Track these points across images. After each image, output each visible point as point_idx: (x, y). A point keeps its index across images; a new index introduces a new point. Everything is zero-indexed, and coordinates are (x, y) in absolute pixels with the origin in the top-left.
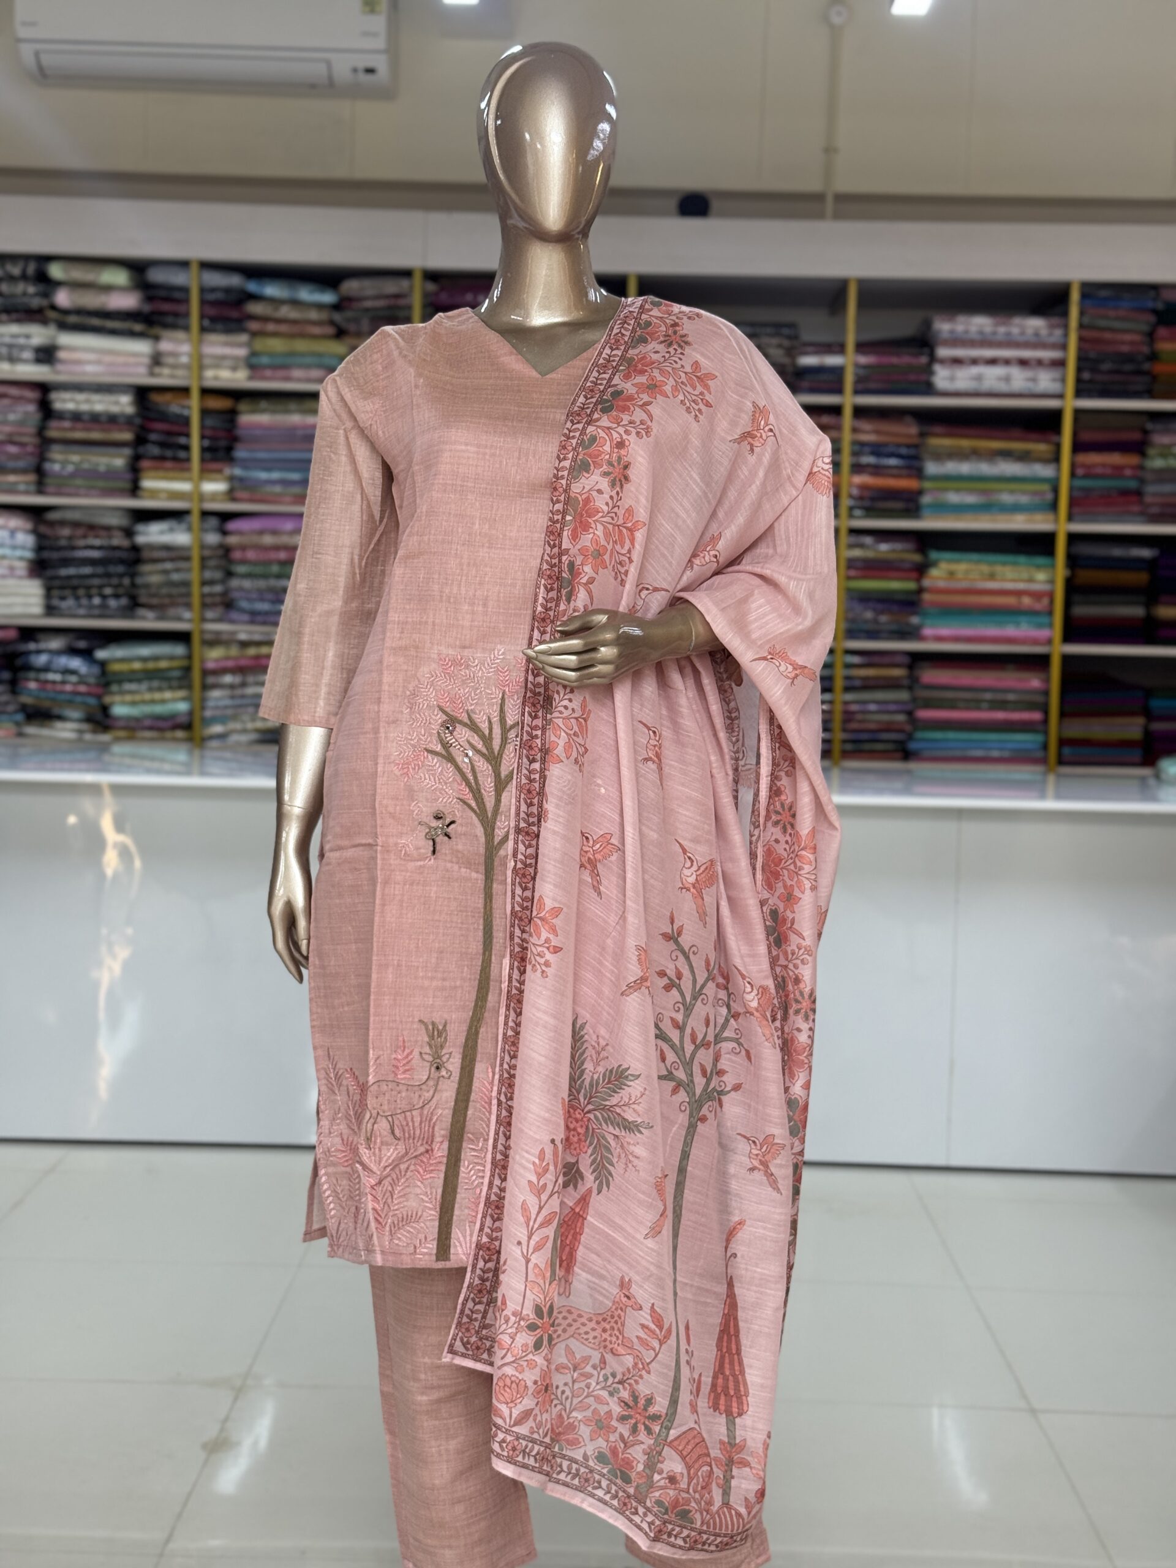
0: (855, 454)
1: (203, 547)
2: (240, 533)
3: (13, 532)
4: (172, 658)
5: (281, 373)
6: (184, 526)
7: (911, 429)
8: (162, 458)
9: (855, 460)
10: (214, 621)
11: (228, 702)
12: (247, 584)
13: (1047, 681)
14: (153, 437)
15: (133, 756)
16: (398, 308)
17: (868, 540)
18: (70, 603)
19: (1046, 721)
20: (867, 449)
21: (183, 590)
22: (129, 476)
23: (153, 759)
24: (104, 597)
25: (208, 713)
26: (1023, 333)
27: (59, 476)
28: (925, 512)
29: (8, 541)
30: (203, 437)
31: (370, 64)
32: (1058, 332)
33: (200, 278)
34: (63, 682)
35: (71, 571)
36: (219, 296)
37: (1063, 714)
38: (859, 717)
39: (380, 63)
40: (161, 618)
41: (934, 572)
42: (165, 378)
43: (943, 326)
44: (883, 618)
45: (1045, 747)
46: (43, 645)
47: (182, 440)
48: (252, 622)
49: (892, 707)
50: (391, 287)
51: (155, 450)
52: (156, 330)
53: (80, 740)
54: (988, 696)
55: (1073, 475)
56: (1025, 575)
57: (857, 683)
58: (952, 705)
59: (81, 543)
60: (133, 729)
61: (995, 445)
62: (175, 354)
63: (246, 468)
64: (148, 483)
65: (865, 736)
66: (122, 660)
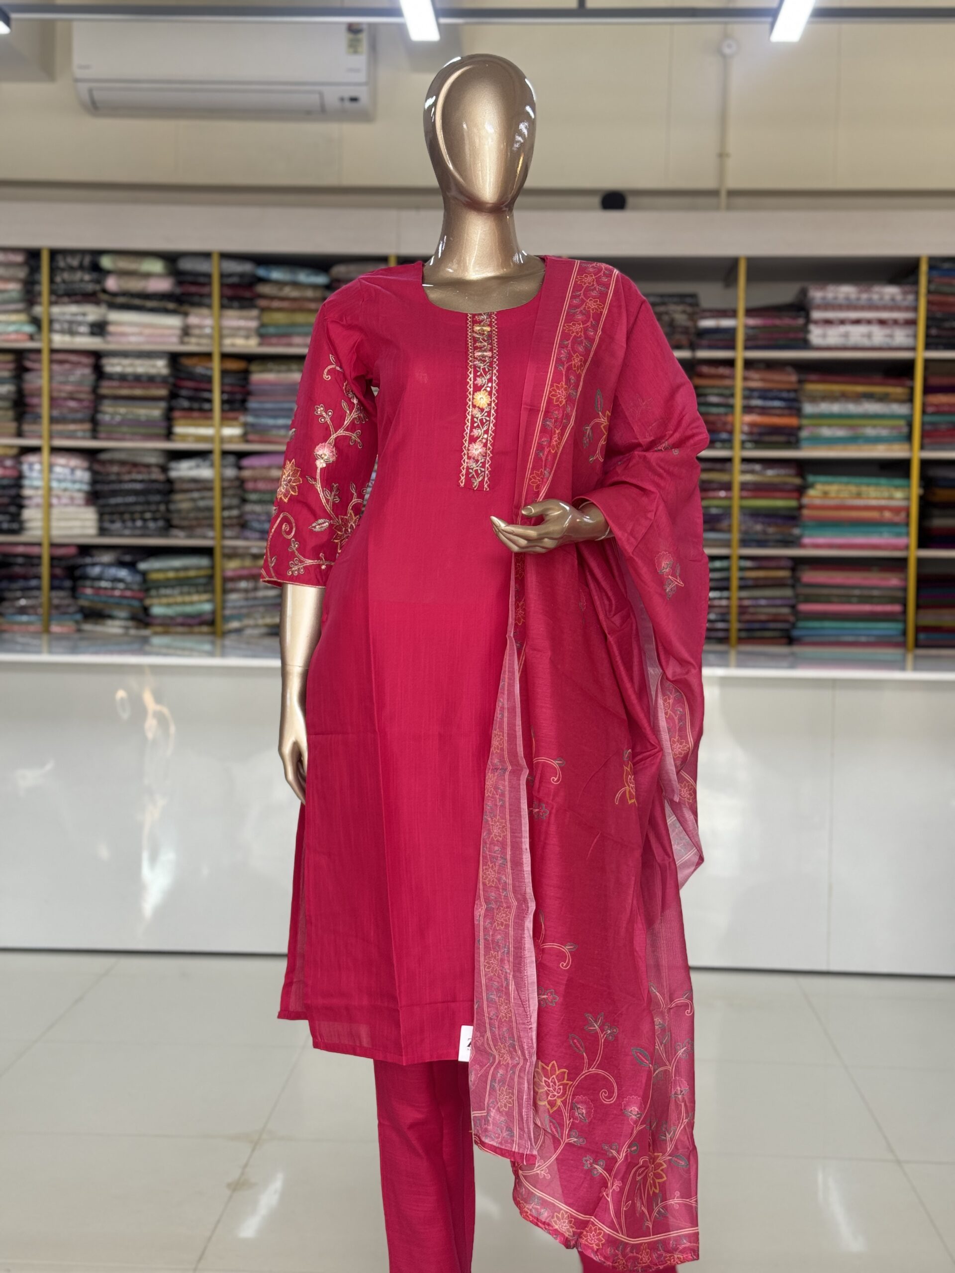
0: (746, 398)
2: (252, 468)
3: (73, 470)
4: (198, 568)
5: (284, 340)
6: (208, 463)
7: (791, 377)
8: (191, 409)
9: (746, 402)
10: (231, 538)
11: (242, 603)
12: (258, 508)
13: (906, 579)
14: (184, 392)
15: (168, 647)
17: (757, 467)
18: (118, 525)
19: (904, 612)
20: (756, 394)
21: (207, 514)
22: (164, 424)
23: (184, 649)
24: (145, 520)
25: (228, 612)
26: (881, 299)
27: (109, 424)
28: (804, 444)
29: (69, 477)
30: (223, 392)
31: (354, 94)
32: (911, 297)
33: (220, 265)
34: (113, 589)
35: (119, 500)
36: (235, 280)
37: (918, 607)
38: (751, 610)
39: (363, 93)
40: (190, 537)
41: (812, 492)
42: (192, 346)
43: (817, 294)
44: (771, 530)
45: (904, 633)
46: (97, 559)
47: (206, 395)
49: (779, 602)
51: (186, 404)
52: (185, 308)
53: (126, 634)
54: (857, 592)
55: (924, 412)
56: (886, 494)
57: (750, 583)
58: (827, 600)
59: (127, 477)
60: (169, 625)
61: (860, 389)
62: (200, 327)
63: (256, 416)
64: (179, 430)
65: (757, 626)
66: (159, 570)
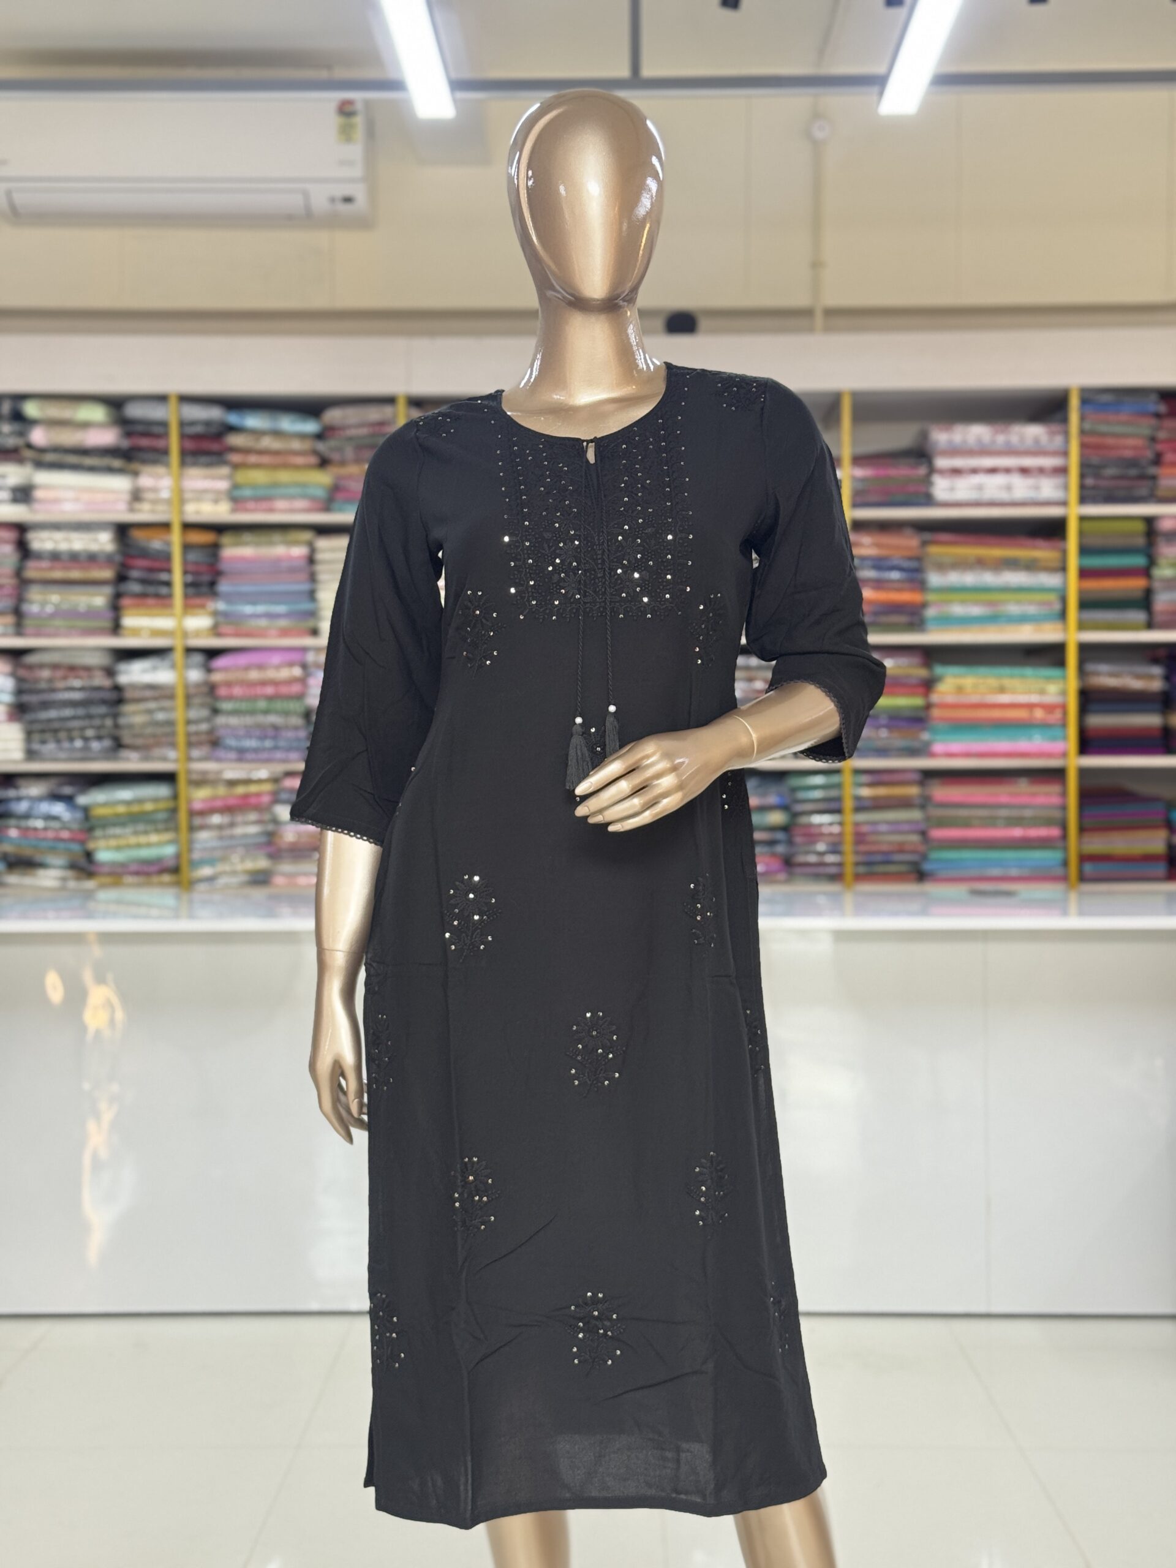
1: (186, 686)
2: (225, 669)
4: (155, 800)
5: (264, 505)
6: (167, 663)
7: (910, 542)
8: (144, 596)
10: (200, 760)
11: (215, 844)
12: (233, 721)
13: (1064, 794)
15: (119, 902)
18: (51, 747)
19: (1064, 836)
20: (868, 563)
21: (167, 729)
22: (110, 615)
23: (138, 904)
24: (86, 739)
25: (196, 855)
26: (1022, 441)
27: (38, 617)
28: (931, 625)
30: (185, 572)
31: (347, 193)
32: (1058, 440)
33: (179, 412)
34: (45, 829)
35: (53, 714)
36: (199, 429)
37: (1082, 830)
38: (871, 838)
39: (359, 192)
40: (146, 759)
41: (942, 687)
42: (144, 514)
43: (941, 437)
45: (1065, 863)
46: (23, 792)
47: (164, 576)
48: (240, 760)
49: (906, 827)
50: (374, 414)
51: (136, 588)
52: (135, 466)
53: (63, 888)
54: (1003, 813)
56: (1035, 688)
57: (867, 804)
58: (966, 823)
59: (60, 684)
60: (117, 874)
61: (998, 553)
62: (155, 490)
63: (230, 602)
64: (129, 621)
65: (878, 858)
66: (106, 804)
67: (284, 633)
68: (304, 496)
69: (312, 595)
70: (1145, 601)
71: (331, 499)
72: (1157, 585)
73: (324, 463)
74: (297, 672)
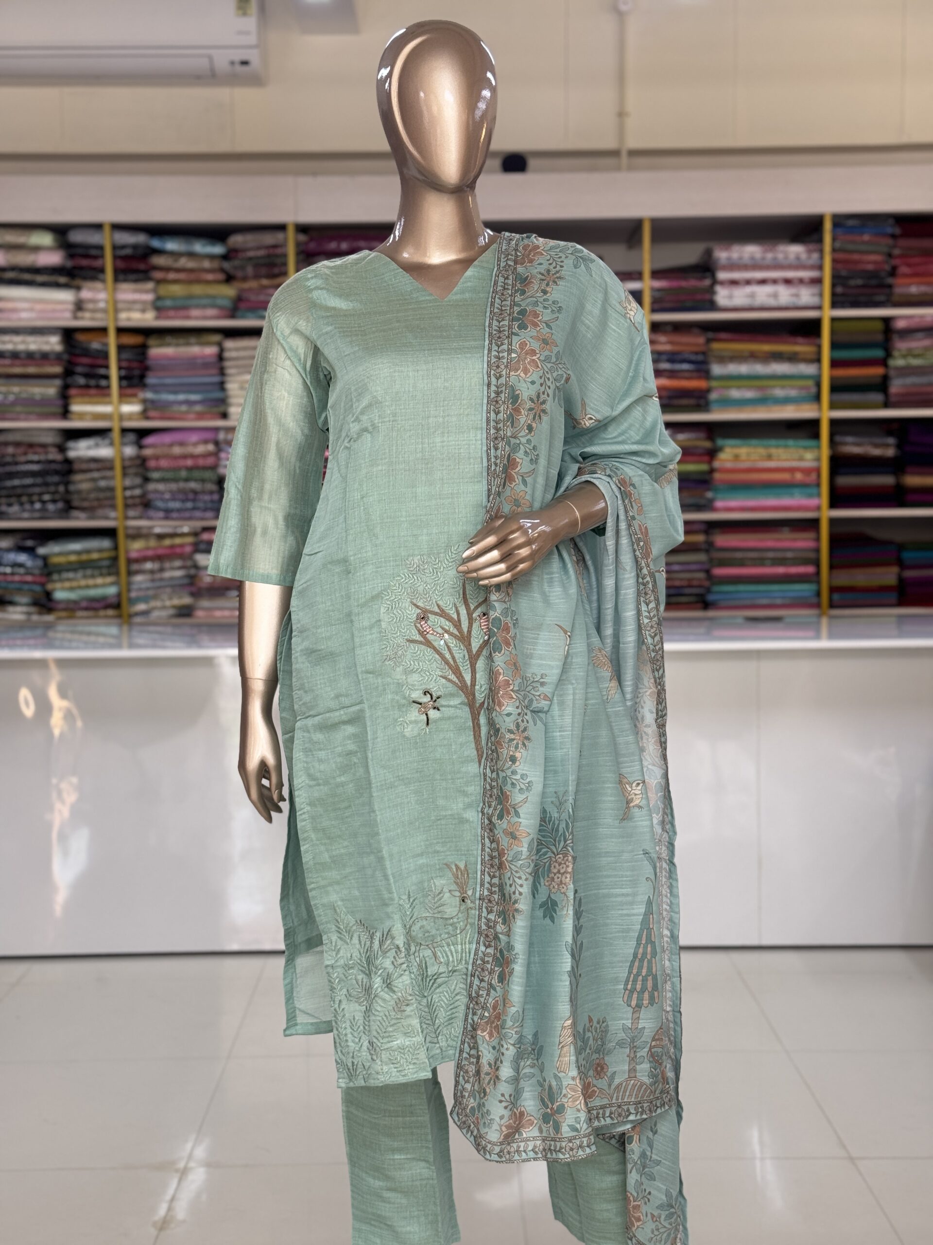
1: (123, 460)
2: (154, 446)
4: (100, 551)
5: (182, 313)
6: (107, 441)
7: (698, 340)
8: (87, 386)
10: (135, 518)
11: (149, 585)
12: (161, 487)
13: (818, 539)
14: (79, 369)
15: (73, 632)
16: (277, 256)
18: (15, 508)
19: (818, 573)
20: (664, 357)
21: (108, 494)
22: (60, 402)
23: (89, 634)
24: (43, 502)
25: (133, 594)
26: (786, 258)
28: (714, 407)
30: (120, 368)
31: (244, 58)
32: (815, 256)
33: (112, 236)
34: (13, 574)
35: (16, 482)
36: (128, 251)
37: (832, 567)
39: (253, 57)
40: (91, 518)
41: (722, 456)
42: (86, 321)
43: (722, 255)
45: (818, 594)
47: (102, 371)
48: (166, 518)
49: (694, 567)
50: (269, 239)
51: (82, 381)
52: (78, 282)
53: (29, 620)
54: (771, 555)
56: (795, 455)
58: (741, 563)
59: (22, 459)
60: (72, 609)
61: (767, 347)
62: (94, 301)
63: (156, 392)
64: (76, 408)
65: (672, 591)
66: (60, 554)
67: (200, 416)
68: (213, 306)
69: (222, 386)
70: (882, 385)
71: (235, 308)
72: (892, 373)
73: (229, 279)
74: (211, 447)
